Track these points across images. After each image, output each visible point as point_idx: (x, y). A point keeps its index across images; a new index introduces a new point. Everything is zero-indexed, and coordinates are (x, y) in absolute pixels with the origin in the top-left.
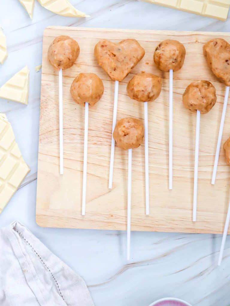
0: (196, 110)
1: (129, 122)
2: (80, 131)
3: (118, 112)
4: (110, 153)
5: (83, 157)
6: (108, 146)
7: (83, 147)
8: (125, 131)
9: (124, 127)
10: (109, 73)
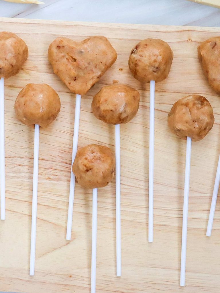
0: (186, 137)
1: (93, 153)
2: (29, 160)
3: (81, 135)
4: (68, 191)
5: (31, 196)
6: (66, 182)
7: (32, 182)
8: (87, 165)
9: (86, 159)
10: (67, 83)
